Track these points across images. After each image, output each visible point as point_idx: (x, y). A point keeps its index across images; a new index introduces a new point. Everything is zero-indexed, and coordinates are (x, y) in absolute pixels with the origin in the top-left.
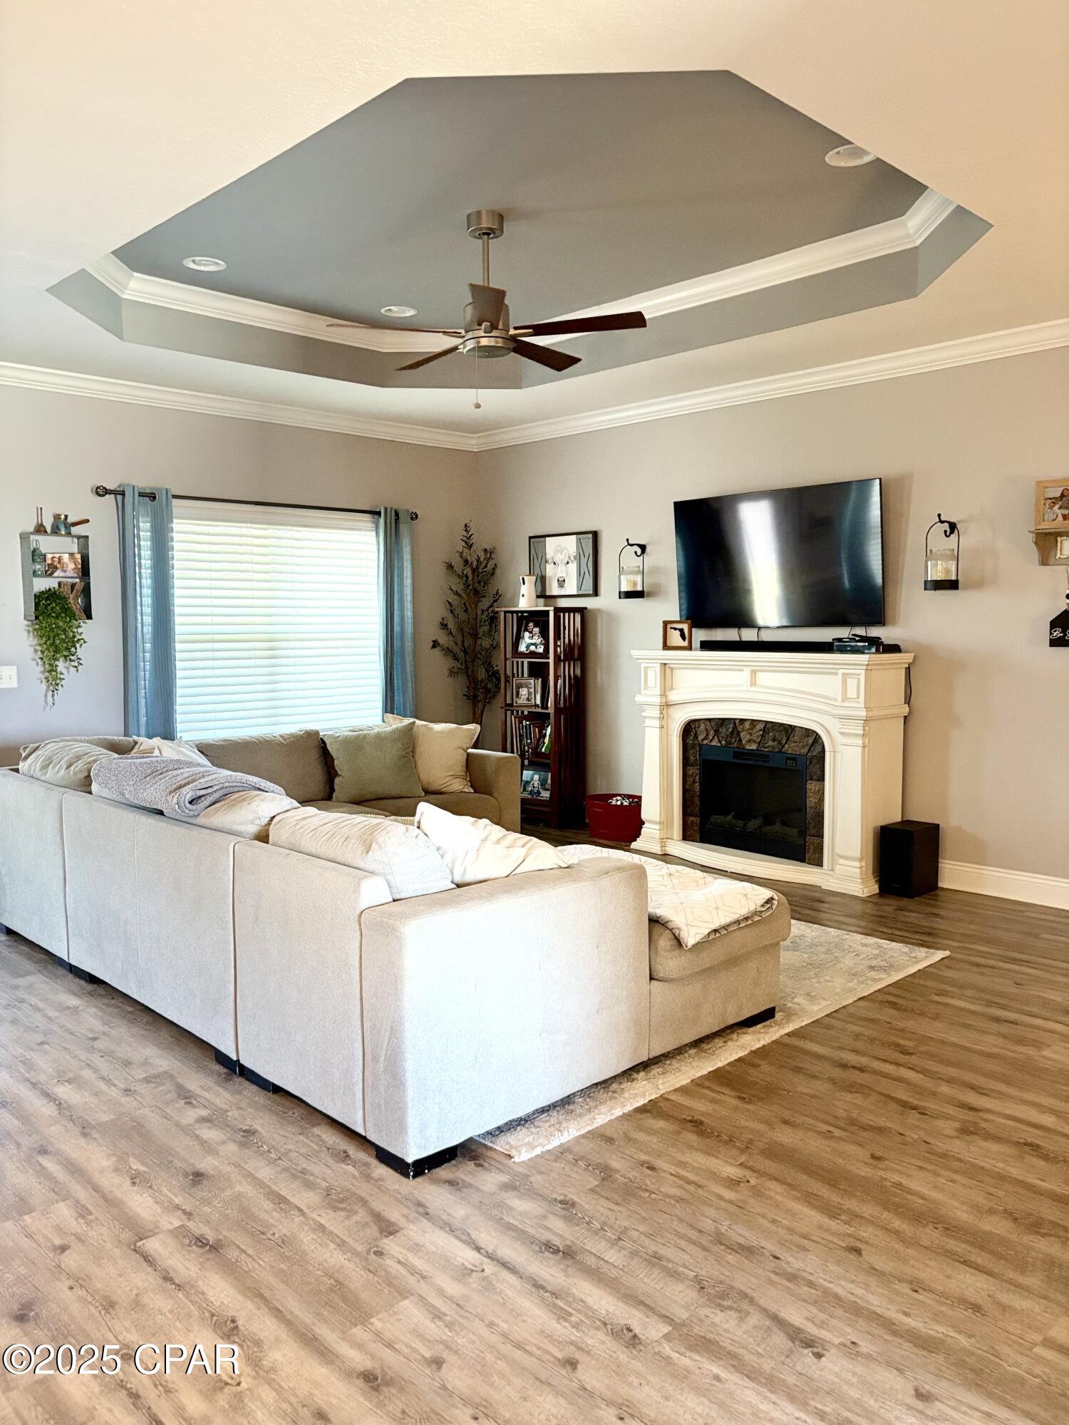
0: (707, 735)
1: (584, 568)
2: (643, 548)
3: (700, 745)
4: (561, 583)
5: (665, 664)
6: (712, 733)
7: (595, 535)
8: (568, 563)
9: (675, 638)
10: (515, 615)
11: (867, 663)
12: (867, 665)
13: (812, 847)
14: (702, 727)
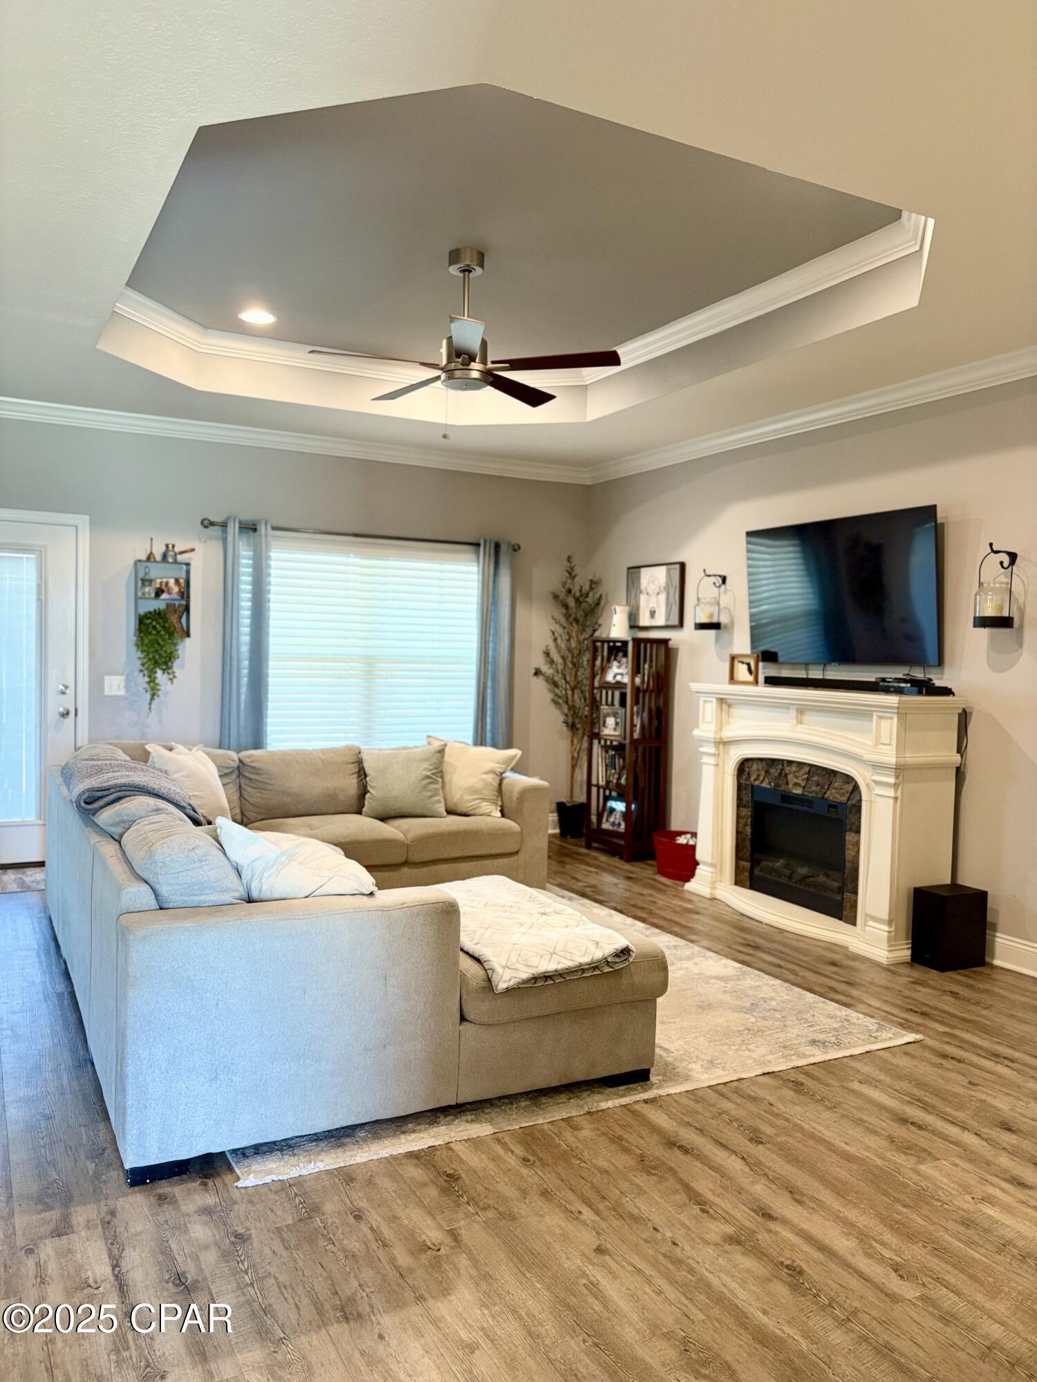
0: (758, 776)
1: (671, 600)
2: (724, 580)
3: (753, 786)
4: (653, 614)
5: (722, 699)
6: (763, 773)
7: (683, 566)
8: (658, 593)
9: (742, 672)
10: (606, 645)
11: (897, 705)
12: (898, 708)
13: (848, 905)
14: (755, 767)
